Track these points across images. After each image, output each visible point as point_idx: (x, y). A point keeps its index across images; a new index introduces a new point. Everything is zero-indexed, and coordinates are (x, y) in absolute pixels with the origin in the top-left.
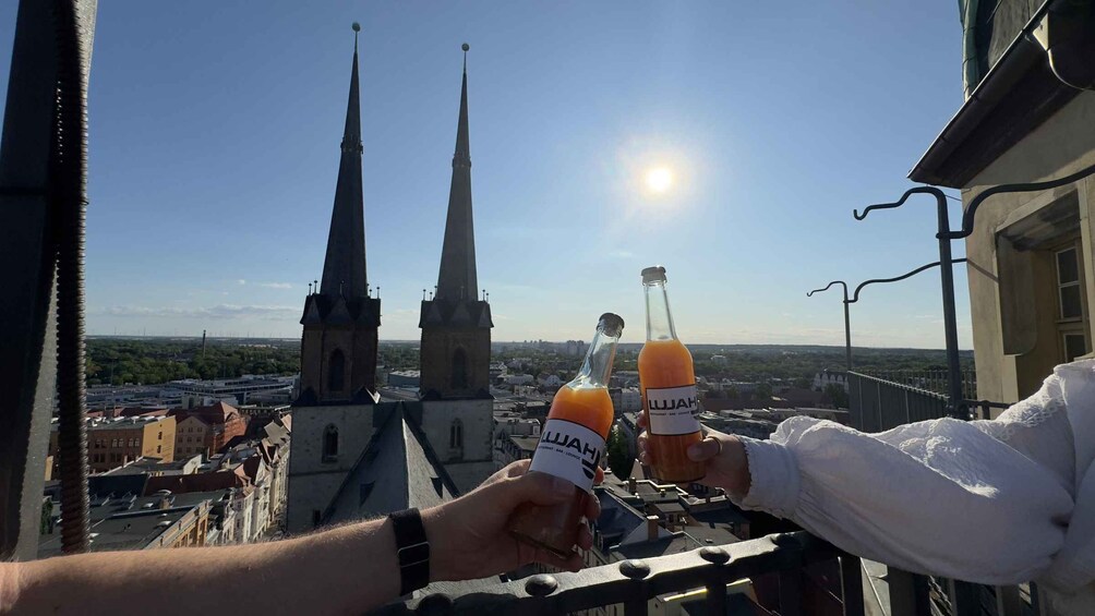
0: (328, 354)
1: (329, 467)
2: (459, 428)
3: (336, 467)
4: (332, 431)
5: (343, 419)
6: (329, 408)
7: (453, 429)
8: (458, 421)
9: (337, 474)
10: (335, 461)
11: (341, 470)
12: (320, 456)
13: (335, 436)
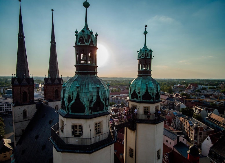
0: (22, 93)
1: (25, 119)
2: (57, 107)
3: (27, 119)
4: (25, 111)
5: (28, 108)
6: (24, 106)
7: (56, 107)
8: (57, 106)
9: (27, 121)
10: (26, 118)
11: (28, 120)
12: (23, 117)
13: (26, 112)
